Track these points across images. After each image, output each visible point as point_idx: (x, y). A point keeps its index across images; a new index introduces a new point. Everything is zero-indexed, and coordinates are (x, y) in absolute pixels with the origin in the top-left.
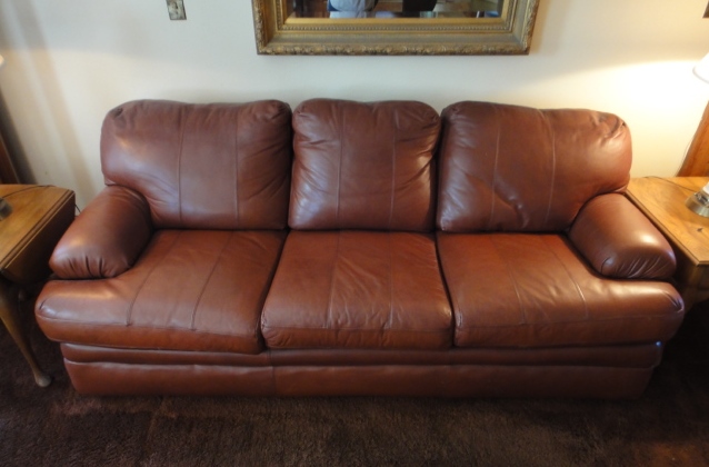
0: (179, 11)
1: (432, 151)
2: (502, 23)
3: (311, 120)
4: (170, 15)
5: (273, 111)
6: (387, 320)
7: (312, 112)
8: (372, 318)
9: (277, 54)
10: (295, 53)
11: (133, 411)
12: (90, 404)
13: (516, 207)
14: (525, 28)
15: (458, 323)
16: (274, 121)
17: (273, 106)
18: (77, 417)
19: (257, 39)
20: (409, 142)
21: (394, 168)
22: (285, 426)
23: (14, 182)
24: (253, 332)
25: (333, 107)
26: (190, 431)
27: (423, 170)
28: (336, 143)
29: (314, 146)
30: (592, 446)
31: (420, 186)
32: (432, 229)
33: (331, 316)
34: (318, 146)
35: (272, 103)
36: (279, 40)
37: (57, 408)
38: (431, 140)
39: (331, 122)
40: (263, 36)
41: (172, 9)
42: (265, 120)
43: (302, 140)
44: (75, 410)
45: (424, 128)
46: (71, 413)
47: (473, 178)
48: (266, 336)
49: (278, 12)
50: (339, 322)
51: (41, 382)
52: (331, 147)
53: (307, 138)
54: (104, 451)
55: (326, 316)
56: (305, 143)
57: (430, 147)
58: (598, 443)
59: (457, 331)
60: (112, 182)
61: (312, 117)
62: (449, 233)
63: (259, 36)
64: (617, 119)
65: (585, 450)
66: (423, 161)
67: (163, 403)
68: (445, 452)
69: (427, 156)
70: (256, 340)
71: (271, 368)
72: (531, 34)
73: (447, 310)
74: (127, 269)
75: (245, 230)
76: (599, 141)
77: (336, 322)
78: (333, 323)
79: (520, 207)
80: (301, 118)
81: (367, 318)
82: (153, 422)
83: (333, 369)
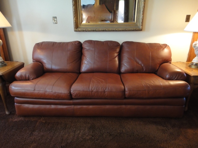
0: (56, 21)
1: (118, 52)
2: (135, 23)
3: (87, 44)
4: (53, 22)
5: (77, 43)
6: (106, 89)
7: (87, 42)
8: (102, 88)
9: (79, 31)
10: (83, 31)
11: (32, 120)
12: (20, 119)
13: (141, 65)
14: (141, 24)
15: (126, 90)
16: (77, 45)
17: (77, 41)
18: (16, 121)
19: (74, 27)
21: (108, 55)
22: (76, 124)
23: (8, 61)
24: (68, 92)
26: (48, 125)
27: (116, 57)
28: (93, 49)
29: (87, 50)
30: (169, 129)
31: (115, 61)
32: (119, 72)
33: (90, 88)
36: (80, 28)
37: (11, 120)
38: (118, 50)
40: (76, 27)
41: (54, 21)
42: (75, 44)
44: (16, 120)
45: (116, 46)
46: (14, 121)
47: (129, 59)
48: (72, 94)
49: (80, 21)
50: (93, 89)
51: (7, 113)
52: (91, 50)
54: (22, 129)
55: (89, 88)
56: (85, 50)
58: (171, 129)
59: (126, 92)
60: (34, 61)
62: (124, 73)
63: (75, 26)
64: (166, 45)
65: (167, 130)
66: (116, 54)
67: (41, 119)
68: (124, 131)
70: (69, 95)
71: (73, 106)
72: (142, 25)
73: (123, 87)
74: (36, 78)
75: (69, 72)
76: (162, 49)
77: (92, 89)
78: (91, 89)
79: (142, 65)
80: (84, 44)
81: (100, 88)
82: (38, 123)
83: (91, 107)
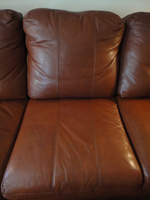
1: (118, 47)
3: (35, 25)
5: (8, 18)
7: (35, 18)
16: (8, 25)
17: (7, 13)
20: (106, 40)
25: (51, 14)
27: (113, 60)
28: (54, 43)
29: (39, 45)
31: (110, 71)
32: (115, 96)
34: (42, 44)
35: (7, 11)
38: (118, 39)
39: (50, 27)
42: (2, 25)
43: (30, 40)
45: (116, 30)
52: (51, 45)
53: (34, 39)
56: (33, 42)
57: (117, 45)
61: (36, 22)
62: (125, 98)
66: (112, 55)
69: (115, 51)
80: (28, 23)
